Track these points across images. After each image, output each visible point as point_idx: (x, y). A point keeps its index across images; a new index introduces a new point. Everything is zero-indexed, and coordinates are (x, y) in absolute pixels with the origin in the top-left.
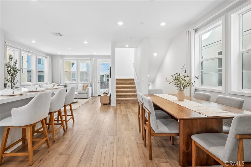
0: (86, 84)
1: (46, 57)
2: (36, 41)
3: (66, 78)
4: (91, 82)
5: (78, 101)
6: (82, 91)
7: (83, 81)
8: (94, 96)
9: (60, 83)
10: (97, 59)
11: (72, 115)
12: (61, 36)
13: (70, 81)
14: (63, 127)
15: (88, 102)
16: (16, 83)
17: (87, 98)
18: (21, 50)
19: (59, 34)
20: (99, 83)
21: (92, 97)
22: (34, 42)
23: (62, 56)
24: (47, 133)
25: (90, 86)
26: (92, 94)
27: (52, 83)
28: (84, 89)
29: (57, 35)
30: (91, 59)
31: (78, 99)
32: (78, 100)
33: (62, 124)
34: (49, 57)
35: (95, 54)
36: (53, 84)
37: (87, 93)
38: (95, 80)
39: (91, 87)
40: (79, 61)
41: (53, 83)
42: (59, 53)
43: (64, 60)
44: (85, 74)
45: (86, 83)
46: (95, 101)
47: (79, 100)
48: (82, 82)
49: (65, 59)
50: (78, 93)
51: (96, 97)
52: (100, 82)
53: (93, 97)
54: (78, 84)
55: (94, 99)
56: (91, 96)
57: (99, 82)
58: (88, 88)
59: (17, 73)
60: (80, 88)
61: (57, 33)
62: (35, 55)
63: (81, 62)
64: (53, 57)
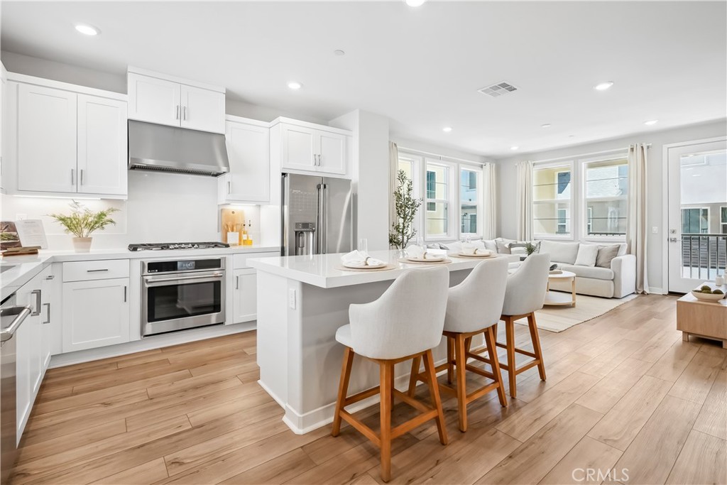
0: (611, 246)
1: (482, 167)
2: (452, 128)
3: (536, 224)
4: (633, 238)
5: (574, 304)
6: (593, 267)
7: (601, 234)
8: (647, 291)
9: (518, 237)
10: (665, 147)
11: (537, 355)
12: (512, 89)
13: (549, 231)
14: (500, 391)
15: (615, 312)
16: (412, 236)
17: (613, 298)
18: (424, 156)
19: (504, 85)
20: (675, 240)
21: (635, 296)
22: (447, 130)
23: (525, 157)
24: (438, 398)
25: (629, 252)
26: (640, 282)
27: (497, 237)
28: (600, 262)
29: (498, 91)
30: (632, 149)
31: (574, 294)
32: (574, 299)
33: (495, 377)
34: (488, 164)
35: (651, 124)
36: (499, 239)
37: (615, 280)
38: (655, 229)
39: (632, 257)
40: (584, 165)
41: (500, 237)
42: (515, 149)
43: (531, 166)
44: (611, 209)
45: (608, 242)
46: (651, 315)
47: (580, 300)
48: (598, 237)
49: (534, 164)
50: (574, 275)
51: (656, 298)
52: (679, 238)
53: (645, 298)
54: (577, 243)
55: (647, 307)
56: (634, 291)
57: (672, 236)
58: (621, 261)
59: (414, 211)
60: (586, 259)
61: (496, 85)
62: (456, 164)
63: (591, 166)
64: (499, 163)
